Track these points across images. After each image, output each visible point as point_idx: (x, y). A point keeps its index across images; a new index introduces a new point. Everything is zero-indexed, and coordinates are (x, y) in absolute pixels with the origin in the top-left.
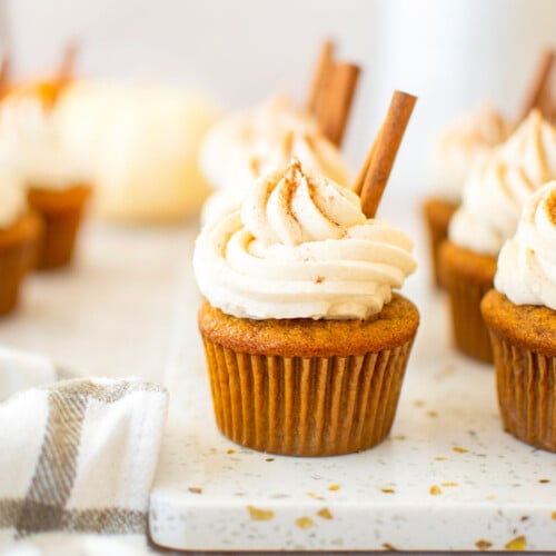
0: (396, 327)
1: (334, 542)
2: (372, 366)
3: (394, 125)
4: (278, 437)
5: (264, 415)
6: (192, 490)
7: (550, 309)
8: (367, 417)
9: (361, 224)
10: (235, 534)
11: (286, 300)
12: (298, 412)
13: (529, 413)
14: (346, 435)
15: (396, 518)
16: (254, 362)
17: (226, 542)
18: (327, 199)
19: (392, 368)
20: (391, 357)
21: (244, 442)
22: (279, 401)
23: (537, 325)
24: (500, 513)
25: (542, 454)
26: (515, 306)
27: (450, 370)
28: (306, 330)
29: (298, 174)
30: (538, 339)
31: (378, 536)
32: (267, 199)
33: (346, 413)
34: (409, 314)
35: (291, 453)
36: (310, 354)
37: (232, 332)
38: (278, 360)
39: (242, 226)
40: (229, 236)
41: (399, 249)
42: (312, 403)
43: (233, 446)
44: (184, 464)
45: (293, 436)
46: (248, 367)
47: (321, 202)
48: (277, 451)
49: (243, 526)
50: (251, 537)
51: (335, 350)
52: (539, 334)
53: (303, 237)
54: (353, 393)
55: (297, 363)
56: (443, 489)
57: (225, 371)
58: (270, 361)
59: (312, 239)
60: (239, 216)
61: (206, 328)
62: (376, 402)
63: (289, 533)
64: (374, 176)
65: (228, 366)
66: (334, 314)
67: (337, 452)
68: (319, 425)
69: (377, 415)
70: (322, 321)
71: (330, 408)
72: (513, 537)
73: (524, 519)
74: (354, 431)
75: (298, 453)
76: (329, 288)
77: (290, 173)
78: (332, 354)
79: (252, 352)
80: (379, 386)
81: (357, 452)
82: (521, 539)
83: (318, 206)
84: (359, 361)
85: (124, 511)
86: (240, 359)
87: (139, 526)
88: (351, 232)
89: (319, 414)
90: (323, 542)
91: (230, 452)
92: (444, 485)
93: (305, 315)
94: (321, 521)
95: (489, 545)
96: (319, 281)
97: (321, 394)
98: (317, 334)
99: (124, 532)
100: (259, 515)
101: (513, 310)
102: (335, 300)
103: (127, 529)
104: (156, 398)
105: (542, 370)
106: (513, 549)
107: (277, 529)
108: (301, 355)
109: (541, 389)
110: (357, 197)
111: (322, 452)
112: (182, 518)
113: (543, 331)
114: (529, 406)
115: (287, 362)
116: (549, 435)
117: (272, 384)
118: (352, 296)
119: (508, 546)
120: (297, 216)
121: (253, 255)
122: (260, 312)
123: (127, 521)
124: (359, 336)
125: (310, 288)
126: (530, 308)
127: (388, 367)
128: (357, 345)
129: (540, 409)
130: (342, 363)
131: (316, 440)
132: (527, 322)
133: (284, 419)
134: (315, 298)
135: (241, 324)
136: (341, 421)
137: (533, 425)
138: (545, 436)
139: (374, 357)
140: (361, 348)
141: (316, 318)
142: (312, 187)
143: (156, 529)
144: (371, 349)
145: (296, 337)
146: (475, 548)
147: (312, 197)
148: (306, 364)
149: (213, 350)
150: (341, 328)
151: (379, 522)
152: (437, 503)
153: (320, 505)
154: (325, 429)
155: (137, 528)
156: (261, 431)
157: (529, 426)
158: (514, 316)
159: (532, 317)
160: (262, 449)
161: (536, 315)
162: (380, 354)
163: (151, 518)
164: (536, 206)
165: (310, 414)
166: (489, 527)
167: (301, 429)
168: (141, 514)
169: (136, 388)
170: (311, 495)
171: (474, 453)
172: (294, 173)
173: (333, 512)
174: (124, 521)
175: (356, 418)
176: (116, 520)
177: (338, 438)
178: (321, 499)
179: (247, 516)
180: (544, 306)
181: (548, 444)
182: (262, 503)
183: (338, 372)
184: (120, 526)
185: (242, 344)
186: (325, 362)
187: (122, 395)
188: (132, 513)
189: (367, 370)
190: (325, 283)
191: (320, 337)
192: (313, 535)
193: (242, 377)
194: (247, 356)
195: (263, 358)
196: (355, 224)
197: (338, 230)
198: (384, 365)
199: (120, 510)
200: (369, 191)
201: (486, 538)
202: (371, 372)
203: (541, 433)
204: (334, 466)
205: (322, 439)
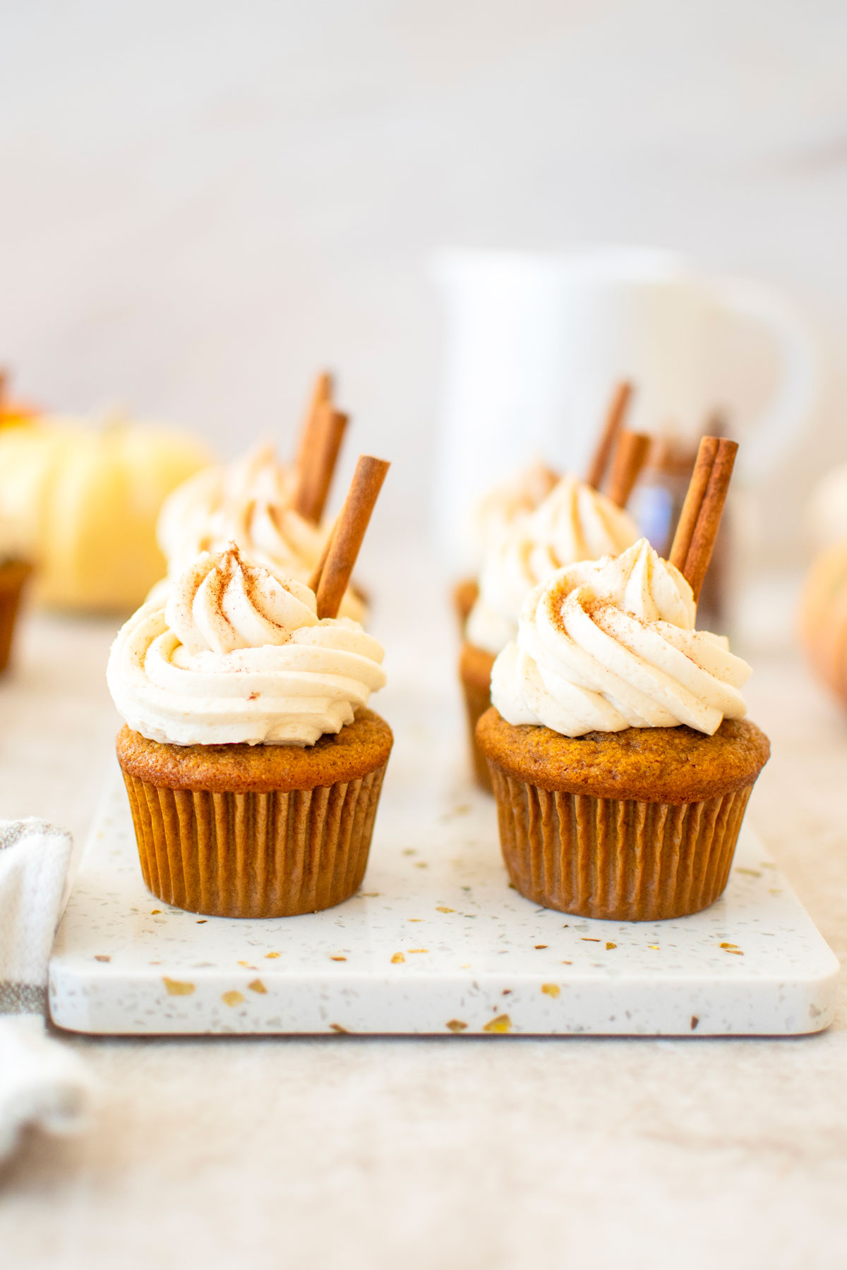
0: (356, 754)
1: (269, 1023)
2: (324, 803)
3: (358, 499)
4: (212, 894)
5: (194, 866)
6: (99, 959)
7: (551, 731)
8: (323, 867)
9: (311, 625)
10: (150, 1012)
11: (211, 721)
12: (234, 861)
13: (532, 862)
14: (295, 891)
15: (345, 992)
16: (178, 798)
17: (138, 1022)
18: (267, 594)
19: (352, 805)
20: (349, 792)
21: (172, 901)
22: (211, 847)
23: (534, 750)
24: (475, 986)
25: (550, 914)
26: (510, 727)
27: (463, 810)
28: (239, 758)
29: (234, 562)
30: (534, 767)
31: (324, 1016)
32: (194, 594)
33: (295, 863)
34: (375, 737)
35: (228, 913)
36: (245, 789)
37: (151, 760)
38: (206, 795)
39: (167, 629)
40: (150, 640)
41: (358, 657)
42: (250, 852)
43: (159, 905)
44: (95, 927)
45: (230, 892)
46: (172, 806)
47: (259, 599)
48: (211, 911)
49: (158, 1002)
50: (169, 1016)
51: (275, 783)
52: (536, 762)
53: (236, 642)
54: (302, 837)
55: (228, 798)
56: (407, 956)
57: (147, 811)
58: (196, 797)
59: (248, 645)
60: (163, 615)
61: (123, 756)
62: (333, 849)
63: (215, 1012)
64: (334, 564)
65: (149, 805)
66: (274, 738)
67: (285, 912)
68: (260, 878)
69: (336, 866)
70: (261, 746)
71: (273, 857)
72: (493, 1016)
73: (506, 992)
74: (305, 885)
75: (237, 913)
76: (265, 705)
77: (224, 561)
78: (271, 789)
79: (174, 786)
80: (336, 827)
81: (313, 912)
82: (504, 1019)
83: (254, 604)
84: (307, 796)
85: (19, 986)
86: (161, 794)
87: (36, 1003)
88: (297, 635)
89: (259, 863)
90: (256, 1022)
91: (155, 912)
92: (412, 952)
93: (236, 740)
94: (253, 996)
95: (464, 1026)
96: (253, 698)
97: (261, 838)
98: (252, 762)
99: (18, 1011)
100: (177, 988)
101: (507, 732)
102: (275, 720)
103: (22, 1008)
104: (56, 843)
105: (544, 809)
106: (493, 1031)
107: (199, 1006)
108: (232, 789)
109: (544, 831)
110: (312, 592)
111: (266, 912)
112: (85, 992)
113: (541, 757)
114: (532, 854)
115: (217, 798)
116: (556, 889)
117: (200, 827)
118: (297, 716)
119: (487, 1027)
120: (229, 616)
121: (176, 666)
122: (184, 737)
123: (22, 997)
124: (304, 765)
125: (242, 706)
126: (528, 730)
127: (346, 803)
128: (303, 777)
129: (544, 856)
130: (284, 798)
131: (257, 897)
132: (521, 747)
133: (217, 871)
134: (249, 719)
135: (163, 750)
136: (288, 873)
137: (539, 877)
138: (552, 892)
139: (326, 792)
140: (308, 781)
141: (252, 744)
142: (250, 579)
143: (55, 1007)
144: (321, 782)
145: (227, 767)
146: (447, 1031)
147: (249, 593)
148: (240, 800)
149: (131, 784)
150: (283, 756)
151: (325, 997)
152: (397, 973)
153: (251, 976)
154: (268, 882)
155: (33, 1006)
156: (191, 885)
157: (533, 879)
158: (508, 740)
159: (529, 740)
160: (193, 909)
161: (534, 737)
162: (334, 789)
163: (51, 993)
164: (538, 600)
165: (248, 865)
166: (463, 1004)
167: (239, 883)
168: (38, 988)
169: (32, 832)
170: (242, 963)
171: (461, 914)
172: (229, 562)
173: (266, 985)
174: (19, 998)
175: (308, 869)
176: (8, 996)
177: (286, 894)
178: (254, 968)
179: (162, 990)
180: (544, 726)
181: (555, 901)
182: (181, 974)
183: (281, 811)
184: (12, 1003)
185: (162, 777)
186: (263, 799)
187: (16, 839)
188: (27, 987)
189: (319, 808)
190: (259, 700)
191: (256, 767)
192: (244, 1014)
193: (166, 818)
194: (170, 791)
195: (188, 793)
196: (303, 625)
197: (282, 633)
198: (341, 802)
199: (13, 985)
200: (327, 582)
201: (460, 1018)
202: (323, 811)
203: (547, 887)
204: (280, 928)
205: (266, 895)
